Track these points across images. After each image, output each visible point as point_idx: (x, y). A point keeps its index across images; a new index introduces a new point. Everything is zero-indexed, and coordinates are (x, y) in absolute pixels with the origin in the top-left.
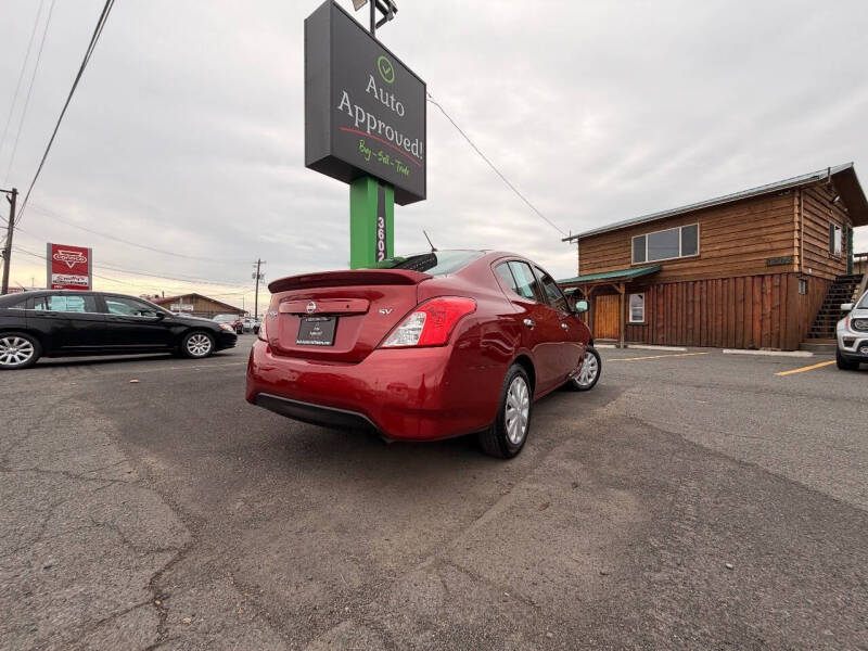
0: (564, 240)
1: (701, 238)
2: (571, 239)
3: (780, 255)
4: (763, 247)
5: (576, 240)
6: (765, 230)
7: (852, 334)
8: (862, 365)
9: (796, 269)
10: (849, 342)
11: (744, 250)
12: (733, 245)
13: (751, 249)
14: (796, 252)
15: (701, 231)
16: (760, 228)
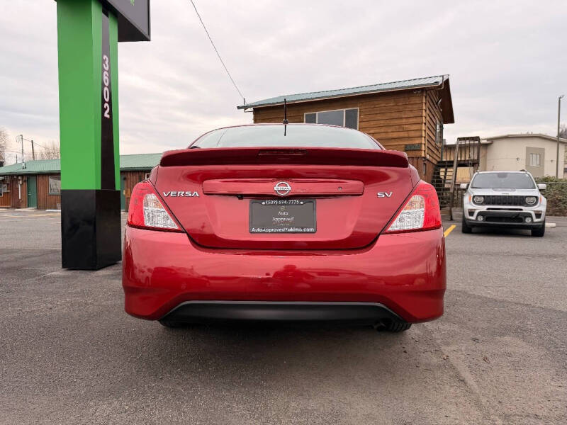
0: (239, 108)
1: (360, 122)
2: (245, 108)
3: (414, 142)
4: (402, 134)
5: (252, 109)
6: (404, 121)
7: (473, 207)
8: (473, 230)
9: (423, 155)
10: (471, 213)
11: (391, 135)
12: (383, 131)
13: (395, 135)
14: (423, 142)
15: (360, 115)
16: (401, 118)
